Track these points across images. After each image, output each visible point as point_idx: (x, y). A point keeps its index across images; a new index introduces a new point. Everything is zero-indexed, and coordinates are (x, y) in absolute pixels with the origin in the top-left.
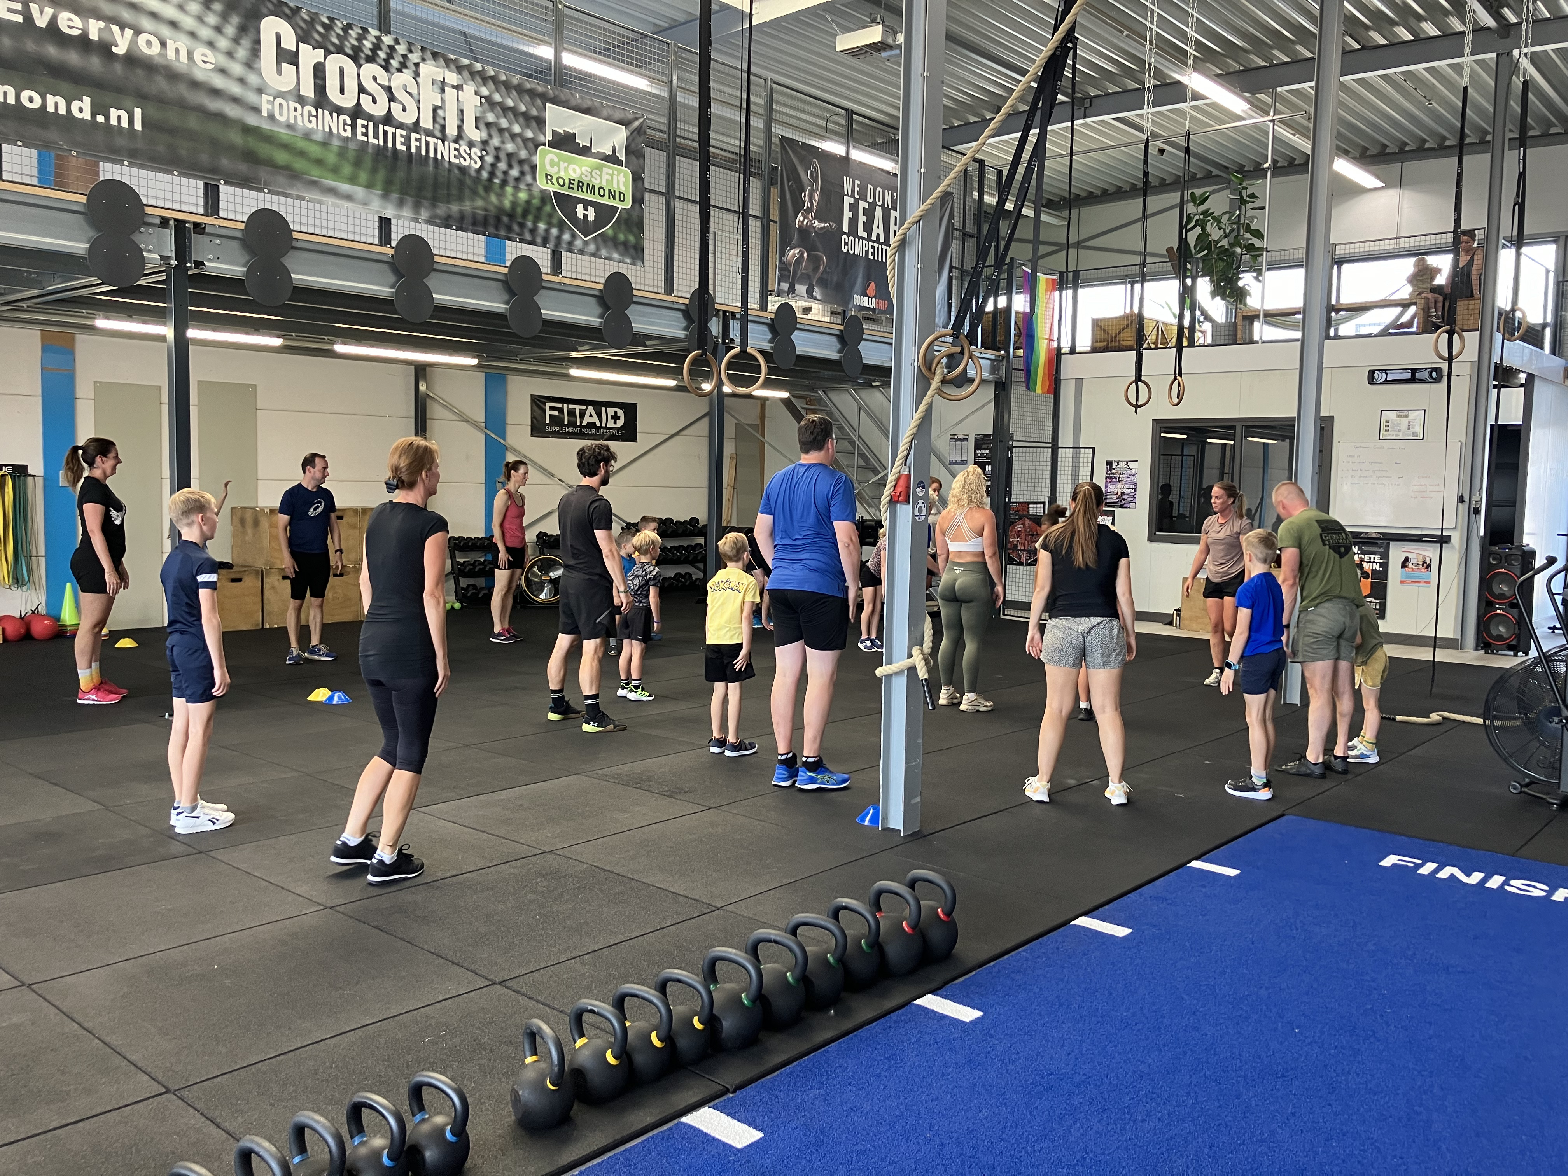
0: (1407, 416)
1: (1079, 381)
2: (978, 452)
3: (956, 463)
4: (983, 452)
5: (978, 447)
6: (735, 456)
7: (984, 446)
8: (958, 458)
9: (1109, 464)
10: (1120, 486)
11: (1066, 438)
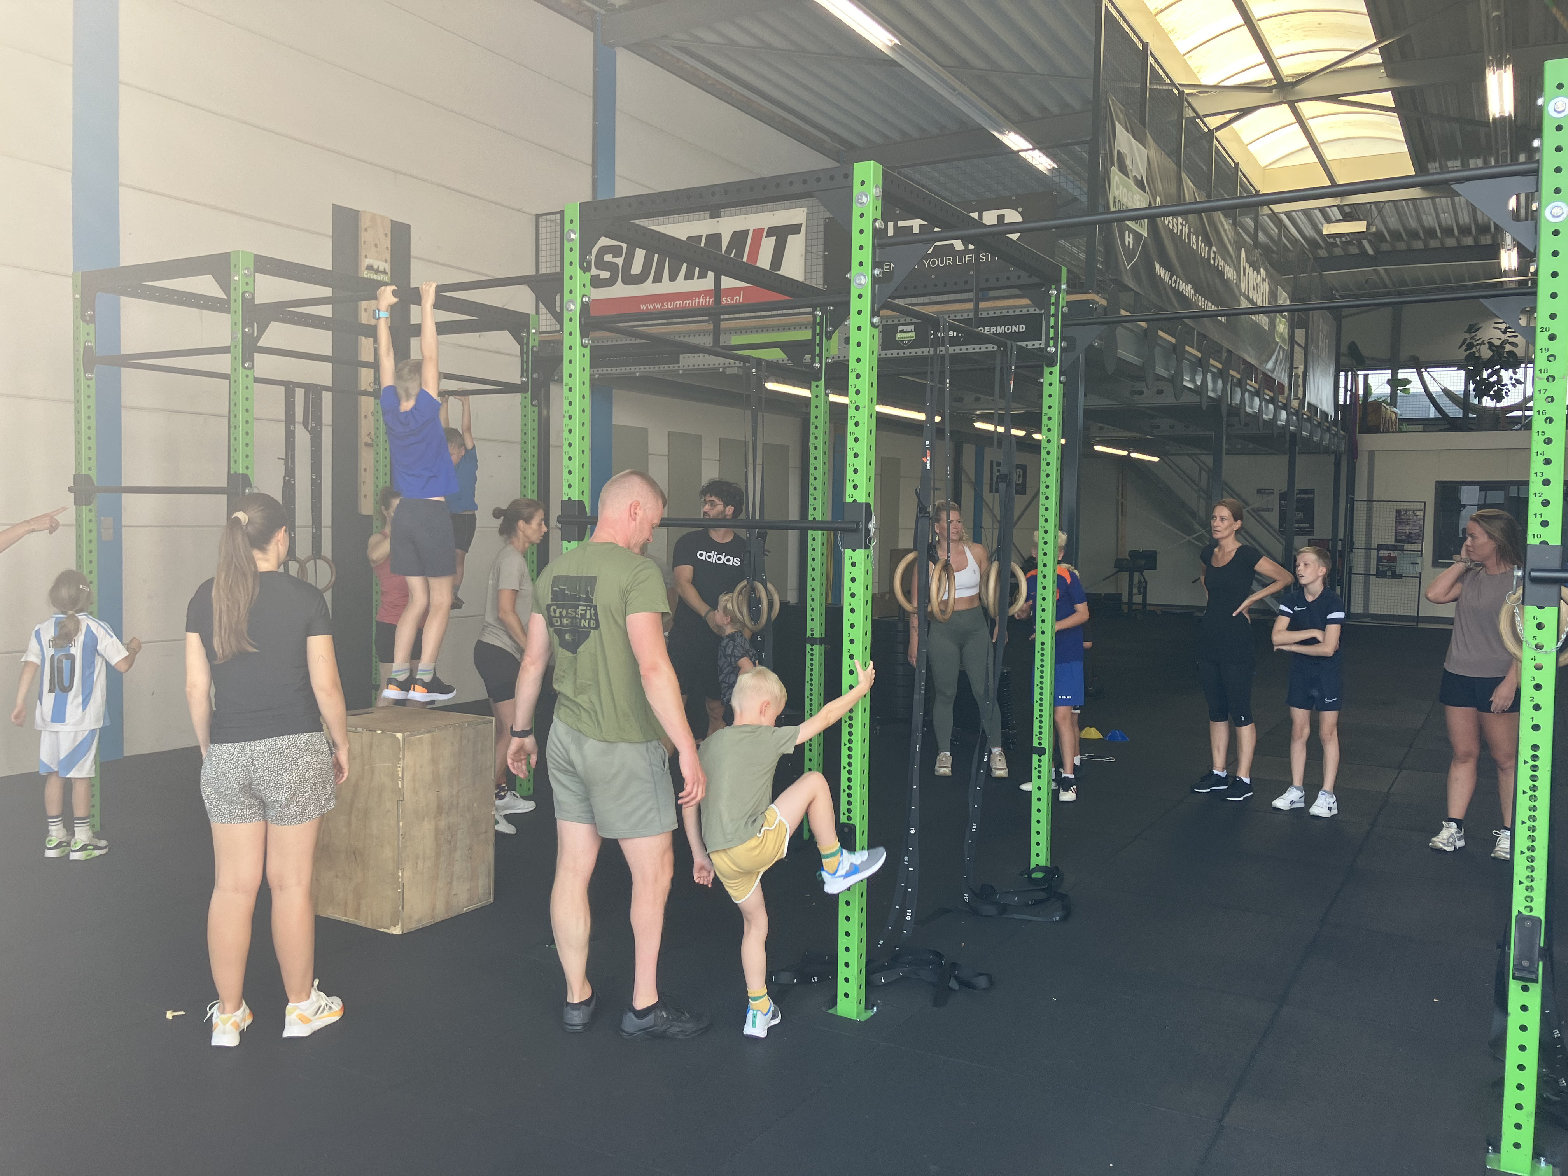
1: (1372, 454)
2: (1283, 502)
3: (1263, 510)
4: (1287, 502)
5: (1283, 498)
7: (1288, 498)
8: (1265, 507)
9: (1398, 512)
10: (1408, 528)
11: (1361, 493)
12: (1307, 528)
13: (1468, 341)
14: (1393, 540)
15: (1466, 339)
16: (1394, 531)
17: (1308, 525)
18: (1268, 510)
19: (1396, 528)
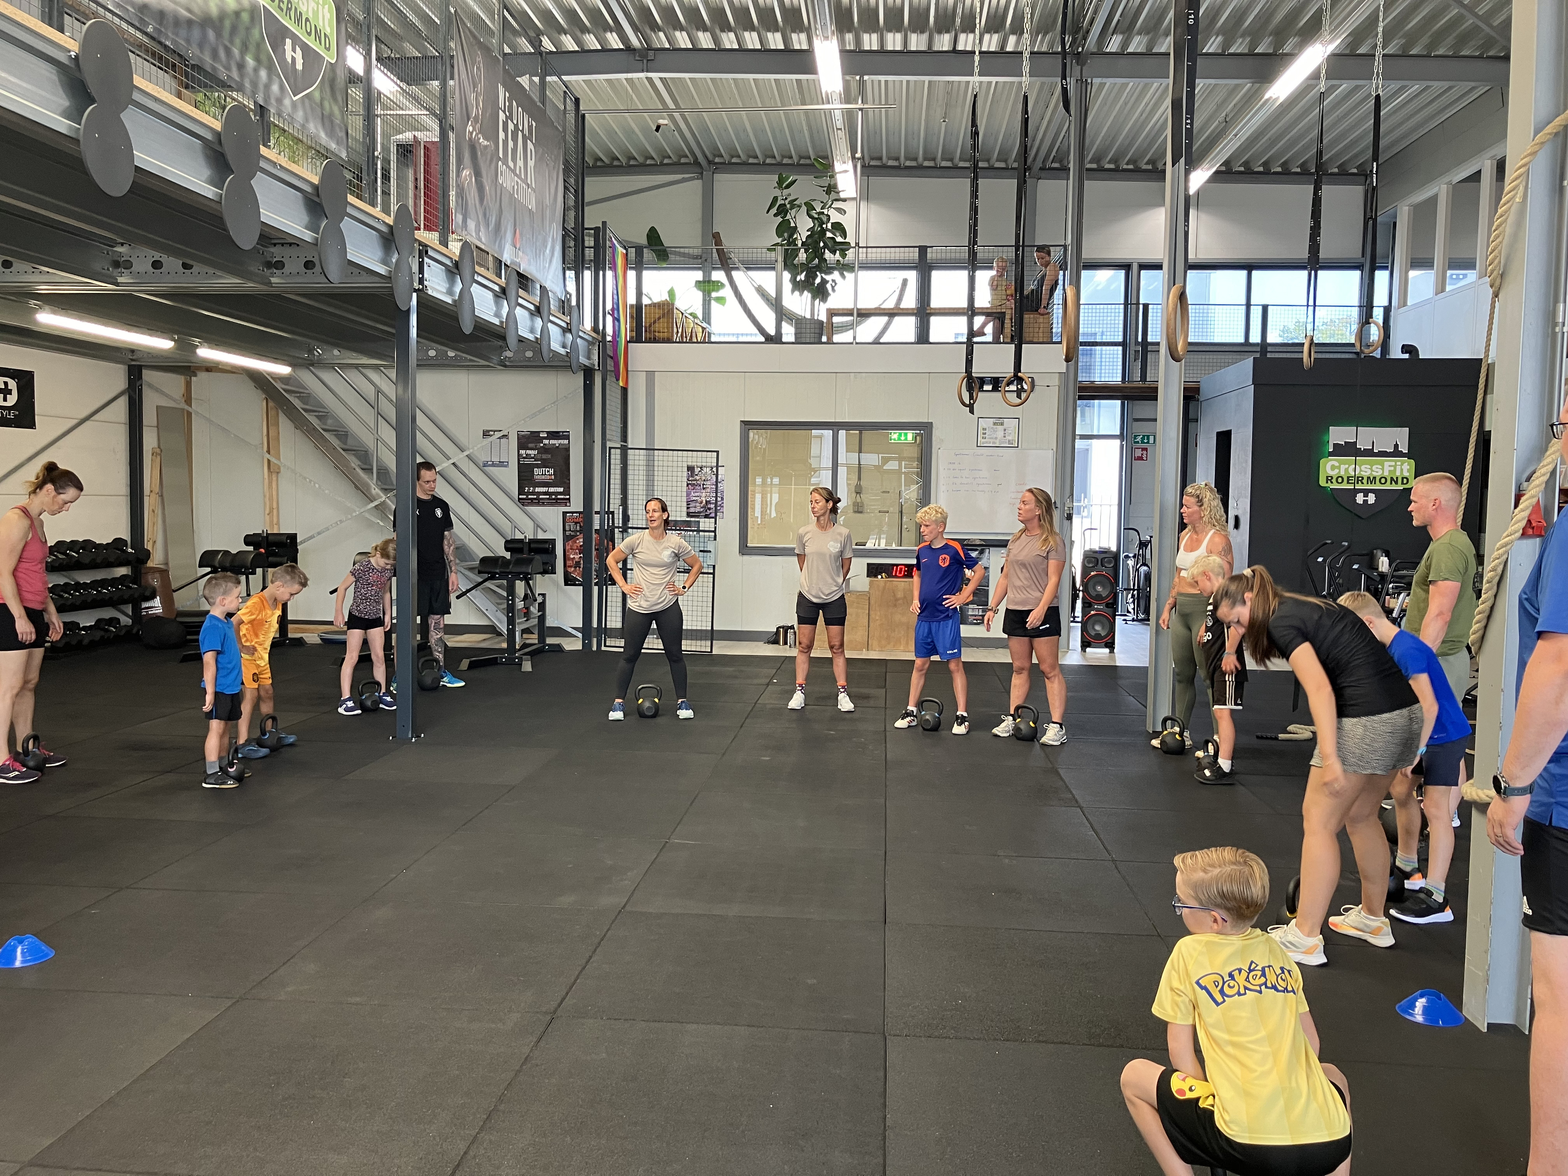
0: (1002, 424)
1: (650, 375)
2: (522, 452)
3: (493, 465)
4: (529, 452)
5: (522, 445)
6: (158, 451)
7: (530, 445)
8: (496, 459)
9: (690, 469)
10: (704, 494)
11: (637, 438)
12: (560, 494)
13: (779, 202)
14: (685, 514)
15: (775, 199)
16: (685, 499)
17: (561, 490)
18: (501, 464)
19: (688, 495)
